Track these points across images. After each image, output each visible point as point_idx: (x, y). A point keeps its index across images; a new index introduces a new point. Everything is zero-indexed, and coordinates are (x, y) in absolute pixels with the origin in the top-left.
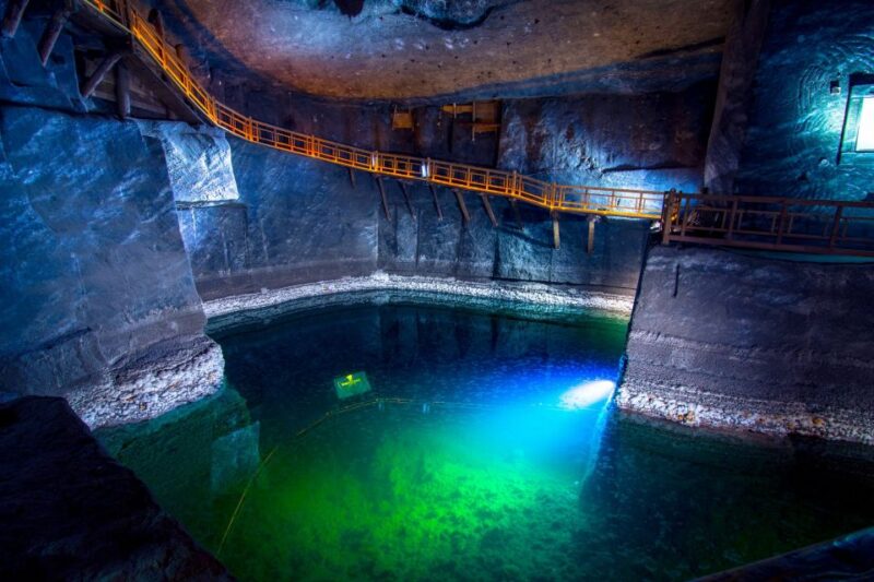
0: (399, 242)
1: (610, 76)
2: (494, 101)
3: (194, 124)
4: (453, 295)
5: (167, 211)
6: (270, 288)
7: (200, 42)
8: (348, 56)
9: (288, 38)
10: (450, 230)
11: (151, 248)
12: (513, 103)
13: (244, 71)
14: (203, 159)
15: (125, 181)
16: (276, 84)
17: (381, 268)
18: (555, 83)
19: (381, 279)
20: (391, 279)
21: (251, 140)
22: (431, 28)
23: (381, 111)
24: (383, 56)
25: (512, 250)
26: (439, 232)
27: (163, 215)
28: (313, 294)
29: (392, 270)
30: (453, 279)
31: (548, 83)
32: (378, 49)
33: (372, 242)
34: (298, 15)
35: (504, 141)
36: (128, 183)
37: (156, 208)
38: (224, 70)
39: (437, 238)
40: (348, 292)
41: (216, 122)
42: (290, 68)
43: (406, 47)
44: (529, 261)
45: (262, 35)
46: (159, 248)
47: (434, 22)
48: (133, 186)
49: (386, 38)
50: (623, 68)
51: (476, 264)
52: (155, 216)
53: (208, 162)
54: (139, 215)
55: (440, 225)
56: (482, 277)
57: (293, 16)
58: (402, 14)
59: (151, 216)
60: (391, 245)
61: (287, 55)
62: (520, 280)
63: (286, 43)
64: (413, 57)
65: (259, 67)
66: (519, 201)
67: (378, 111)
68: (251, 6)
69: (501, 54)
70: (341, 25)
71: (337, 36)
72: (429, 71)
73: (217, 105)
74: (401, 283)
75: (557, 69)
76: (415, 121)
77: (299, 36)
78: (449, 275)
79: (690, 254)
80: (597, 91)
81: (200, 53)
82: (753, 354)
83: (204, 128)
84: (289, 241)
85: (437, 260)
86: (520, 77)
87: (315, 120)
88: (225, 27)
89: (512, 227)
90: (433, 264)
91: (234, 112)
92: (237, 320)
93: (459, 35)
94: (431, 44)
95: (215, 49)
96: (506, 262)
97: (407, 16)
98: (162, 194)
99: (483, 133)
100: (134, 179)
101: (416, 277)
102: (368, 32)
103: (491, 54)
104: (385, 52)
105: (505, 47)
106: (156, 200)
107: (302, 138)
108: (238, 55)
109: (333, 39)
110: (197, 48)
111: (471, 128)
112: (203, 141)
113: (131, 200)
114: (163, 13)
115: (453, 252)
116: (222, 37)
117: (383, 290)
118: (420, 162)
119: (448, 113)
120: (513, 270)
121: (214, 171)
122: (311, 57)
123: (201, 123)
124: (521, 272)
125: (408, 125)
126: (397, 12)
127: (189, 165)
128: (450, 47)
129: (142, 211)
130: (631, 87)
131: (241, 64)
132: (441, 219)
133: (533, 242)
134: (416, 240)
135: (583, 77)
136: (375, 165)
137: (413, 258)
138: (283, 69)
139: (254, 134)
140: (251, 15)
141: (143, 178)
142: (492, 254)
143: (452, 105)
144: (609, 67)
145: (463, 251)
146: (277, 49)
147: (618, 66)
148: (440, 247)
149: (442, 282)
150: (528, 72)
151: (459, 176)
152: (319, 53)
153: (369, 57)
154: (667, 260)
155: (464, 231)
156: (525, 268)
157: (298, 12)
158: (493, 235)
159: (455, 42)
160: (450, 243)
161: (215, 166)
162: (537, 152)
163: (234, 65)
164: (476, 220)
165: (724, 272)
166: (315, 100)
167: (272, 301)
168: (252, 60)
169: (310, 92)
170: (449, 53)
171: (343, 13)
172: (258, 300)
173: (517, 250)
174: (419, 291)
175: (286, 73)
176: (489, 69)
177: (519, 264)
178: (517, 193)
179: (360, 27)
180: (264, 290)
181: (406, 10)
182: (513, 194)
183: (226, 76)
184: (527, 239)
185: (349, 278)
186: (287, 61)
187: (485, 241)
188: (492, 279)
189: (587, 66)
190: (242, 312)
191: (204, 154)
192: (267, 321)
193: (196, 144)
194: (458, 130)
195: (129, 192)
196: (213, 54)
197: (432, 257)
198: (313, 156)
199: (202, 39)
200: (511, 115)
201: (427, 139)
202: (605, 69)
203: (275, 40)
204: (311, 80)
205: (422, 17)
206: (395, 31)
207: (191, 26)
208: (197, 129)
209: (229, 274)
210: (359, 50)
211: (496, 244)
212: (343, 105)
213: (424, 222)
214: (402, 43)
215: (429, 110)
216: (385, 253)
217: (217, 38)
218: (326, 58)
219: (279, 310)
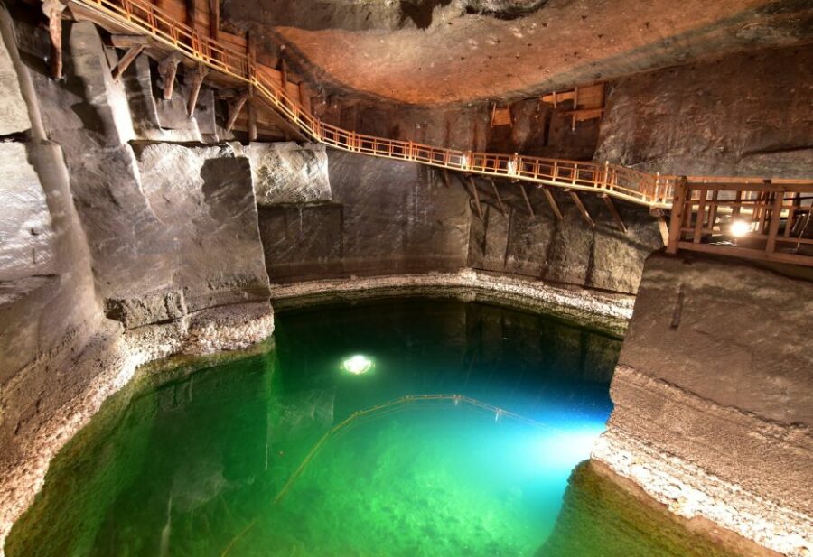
0: (488, 242)
1: (753, 26)
2: (600, 83)
3: (300, 142)
4: (539, 300)
5: (249, 210)
6: (359, 276)
7: (315, 77)
8: (432, 65)
9: (380, 60)
10: (541, 230)
11: (234, 237)
12: (621, 82)
13: (356, 94)
14: (305, 168)
15: (219, 188)
16: (382, 100)
17: (469, 267)
18: (669, 49)
19: (469, 277)
20: (478, 278)
21: (353, 150)
22: (496, 22)
23: (481, 111)
24: (463, 58)
25: (610, 255)
26: (530, 231)
27: (246, 213)
28: (399, 285)
29: (480, 269)
30: (541, 283)
31: (660, 51)
32: (456, 53)
33: (463, 240)
34: (383, 39)
35: (605, 127)
36: (222, 190)
37: (241, 208)
38: (340, 95)
39: (527, 238)
40: (433, 286)
41: (319, 139)
42: (388, 85)
43: (479, 46)
44: (632, 270)
45: (359, 62)
46: (240, 237)
47: (498, 15)
48: (226, 191)
49: (460, 41)
50: (770, 12)
51: (566, 269)
52: (240, 214)
53: (309, 171)
54: (227, 212)
55: (531, 225)
56: (572, 284)
57: (379, 41)
58: (467, 15)
59: (237, 213)
60: (481, 244)
61: (383, 75)
62: (616, 292)
63: (379, 64)
64: (489, 54)
65: (365, 89)
66: (610, 197)
67: (478, 112)
68: (345, 40)
69: (580, 31)
70: (420, 39)
71: (419, 50)
72: (509, 64)
73: (321, 126)
74: (488, 282)
75: (665, 32)
76: (512, 116)
77: (388, 56)
78: (538, 279)
79: (701, 270)
80: (740, 48)
81: (317, 86)
82: (791, 437)
83: (308, 145)
84: (380, 236)
85: (526, 262)
86: (617, 51)
87: (419, 127)
88: (331, 62)
89: (613, 228)
90: (520, 266)
91: (337, 129)
92: (329, 298)
93: (524, 21)
94: (501, 37)
95: (328, 80)
96: (601, 268)
97: (472, 16)
98: (246, 198)
99: (585, 121)
100: (226, 187)
101: (503, 278)
102: (442, 39)
103: (567, 33)
104: (463, 55)
105: (582, 22)
106: (241, 202)
107: (400, 145)
108: (346, 82)
109: (416, 53)
110: (314, 82)
111: (571, 116)
112: (306, 155)
113: (224, 202)
114: (286, 61)
115: (543, 254)
116: (331, 69)
117: (469, 287)
118: (507, 159)
119: (548, 103)
120: (610, 279)
121: (313, 178)
122: (403, 72)
123: (306, 141)
124: (620, 282)
125: (508, 121)
126: (463, 15)
127: (293, 174)
128: (520, 36)
129: (230, 210)
130: (793, 34)
131: (350, 88)
132: (533, 217)
133: (639, 247)
134: (506, 240)
135: (711, 34)
136: (465, 164)
137: (501, 258)
138: (383, 86)
139: (356, 144)
140: (347, 46)
141: (233, 187)
142: (586, 259)
143: (551, 94)
144: (745, 14)
145: (554, 253)
146: (374, 70)
147: (760, 10)
148: (530, 247)
149: (529, 286)
150: (625, 43)
151: (565, 174)
152: (408, 67)
153: (450, 62)
154: (668, 276)
155: (556, 231)
156: (626, 277)
157: (382, 36)
158: (589, 237)
159: (522, 30)
160: (541, 244)
161: (313, 175)
162: (647, 137)
163: (346, 90)
164: (569, 219)
165: (753, 301)
166: (419, 109)
167: (359, 286)
168: (358, 84)
169: (411, 102)
170: (521, 42)
171: (419, 27)
172: (347, 285)
173: (617, 256)
174: (505, 292)
175: (386, 89)
176: (574, 49)
177: (618, 273)
178: (608, 187)
179: (435, 37)
180: (353, 277)
181: (470, 10)
182: (603, 189)
183: (342, 99)
184: (631, 243)
185: (436, 273)
186: (384, 79)
187: (580, 243)
188: (585, 288)
189: (709, 19)
190: (333, 292)
191: (306, 165)
192: (354, 303)
193: (300, 158)
194: (556, 121)
195: (222, 197)
196: (327, 84)
197: (521, 258)
198: (410, 159)
199: (317, 74)
200: (617, 96)
201: (522, 135)
202: (740, 19)
203: (370, 64)
204: (408, 92)
205: (486, 12)
206: (466, 33)
207: (307, 66)
208: (303, 146)
209: (326, 261)
210: (439, 57)
211: (592, 248)
212: (445, 110)
213: (516, 220)
214: (475, 43)
215: (527, 103)
216: (474, 251)
217: (327, 71)
218: (415, 70)
219: (365, 295)
